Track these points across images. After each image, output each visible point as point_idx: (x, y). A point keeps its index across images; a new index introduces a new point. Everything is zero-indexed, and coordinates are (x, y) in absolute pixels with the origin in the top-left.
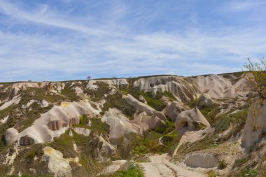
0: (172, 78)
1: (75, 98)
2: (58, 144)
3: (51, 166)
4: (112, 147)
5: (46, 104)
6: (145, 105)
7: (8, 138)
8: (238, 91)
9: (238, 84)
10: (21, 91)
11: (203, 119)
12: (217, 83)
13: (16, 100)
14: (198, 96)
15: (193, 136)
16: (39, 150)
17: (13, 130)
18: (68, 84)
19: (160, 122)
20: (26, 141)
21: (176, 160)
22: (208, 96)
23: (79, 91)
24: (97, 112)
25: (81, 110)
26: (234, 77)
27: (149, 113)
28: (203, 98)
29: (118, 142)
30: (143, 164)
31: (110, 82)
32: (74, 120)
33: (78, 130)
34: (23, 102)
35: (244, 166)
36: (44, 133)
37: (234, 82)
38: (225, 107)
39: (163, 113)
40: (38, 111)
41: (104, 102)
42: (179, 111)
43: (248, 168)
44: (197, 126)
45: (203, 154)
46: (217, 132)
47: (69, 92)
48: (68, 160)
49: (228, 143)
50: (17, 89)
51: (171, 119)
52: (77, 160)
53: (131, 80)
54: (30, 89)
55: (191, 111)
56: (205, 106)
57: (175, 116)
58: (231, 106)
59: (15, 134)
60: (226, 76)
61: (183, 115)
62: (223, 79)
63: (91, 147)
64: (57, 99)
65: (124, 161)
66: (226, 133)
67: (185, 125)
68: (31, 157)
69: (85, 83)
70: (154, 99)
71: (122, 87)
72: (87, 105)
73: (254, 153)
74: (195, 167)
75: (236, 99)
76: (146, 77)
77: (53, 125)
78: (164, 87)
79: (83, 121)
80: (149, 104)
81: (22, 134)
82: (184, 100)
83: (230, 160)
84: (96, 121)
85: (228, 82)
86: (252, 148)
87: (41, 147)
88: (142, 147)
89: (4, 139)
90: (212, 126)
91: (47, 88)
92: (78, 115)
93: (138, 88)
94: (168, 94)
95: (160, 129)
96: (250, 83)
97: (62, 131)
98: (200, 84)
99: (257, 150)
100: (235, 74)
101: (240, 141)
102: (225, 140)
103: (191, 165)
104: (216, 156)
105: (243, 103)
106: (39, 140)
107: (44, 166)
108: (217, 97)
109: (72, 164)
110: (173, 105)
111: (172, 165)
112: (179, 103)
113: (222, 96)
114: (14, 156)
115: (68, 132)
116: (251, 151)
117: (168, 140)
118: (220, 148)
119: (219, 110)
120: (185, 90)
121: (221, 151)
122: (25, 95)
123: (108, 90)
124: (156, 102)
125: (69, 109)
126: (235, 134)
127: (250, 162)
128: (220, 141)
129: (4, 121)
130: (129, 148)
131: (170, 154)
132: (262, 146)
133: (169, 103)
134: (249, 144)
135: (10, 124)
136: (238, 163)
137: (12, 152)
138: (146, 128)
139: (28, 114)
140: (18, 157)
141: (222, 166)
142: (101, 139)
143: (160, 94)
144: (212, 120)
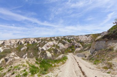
0: (73, 36)
1: (52, 41)
2: (49, 50)
5: (46, 42)
6: (67, 42)
8: (89, 39)
9: (89, 37)
11: (81, 45)
13: (40, 41)
14: (79, 40)
15: (78, 49)
18: (51, 38)
21: (74, 54)
22: (82, 40)
23: (53, 39)
24: (57, 44)
27: (68, 44)
28: (80, 40)
29: (61, 50)
30: (67, 55)
35: (91, 57)
37: (88, 37)
38: (86, 42)
39: (71, 44)
41: (58, 41)
42: (75, 43)
43: (92, 58)
44: (79, 47)
45: (81, 54)
46: (84, 48)
48: (51, 54)
49: (87, 51)
50: (40, 39)
51: (73, 45)
53: (64, 37)
54: (43, 39)
55: (78, 43)
56: (81, 42)
57: (74, 44)
59: (40, 48)
60: (86, 35)
61: (76, 44)
62: (85, 36)
63: (56, 51)
64: (48, 41)
66: (86, 49)
67: (77, 47)
68: (43, 53)
71: (62, 38)
72: (55, 42)
73: (93, 54)
74: (79, 56)
75: (88, 41)
76: (67, 36)
77: (48, 46)
78: (71, 38)
79: (54, 46)
80: (68, 42)
82: (76, 41)
83: (87, 55)
84: (57, 46)
85: (86, 37)
86: (93, 53)
88: (67, 51)
89: (38, 49)
91: (46, 39)
92: (53, 44)
93: (66, 38)
95: (71, 47)
96: (91, 37)
97: (50, 48)
98: (80, 37)
99: (94, 53)
100: (88, 35)
101: (90, 51)
103: (78, 56)
104: (84, 54)
105: (90, 42)
106: (45, 49)
107: (46, 55)
113: (85, 40)
116: (92, 54)
117: (72, 50)
118: (85, 52)
119: (84, 43)
120: (76, 39)
123: (59, 39)
124: (70, 42)
125: (51, 43)
126: (88, 49)
127: (92, 56)
129: (38, 45)
130: (64, 51)
131: (73, 53)
133: (73, 42)
134: (92, 52)
136: (89, 56)
138: (68, 47)
139: (43, 44)
140: (41, 53)
141: (86, 57)
142: (58, 49)
143: (71, 40)
144: (83, 46)
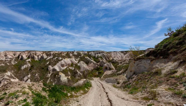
0: (102, 52)
1: (70, 57)
2: (64, 72)
3: (61, 79)
4: (81, 74)
5: (60, 58)
6: (92, 61)
7: (49, 69)
8: (126, 57)
9: (126, 55)
10: (53, 54)
11: (112, 67)
12: (118, 54)
13: (52, 57)
14: (111, 58)
15: (109, 72)
16: (58, 73)
17: (50, 66)
18: (68, 52)
19: (97, 67)
20: (54, 70)
21: (102, 80)
22: (115, 59)
23: (71, 55)
24: (77, 62)
25: (71, 61)
26: (125, 53)
27: (94, 64)
28: (113, 59)
29: (83, 73)
30: (91, 81)
31: (81, 52)
32: (69, 64)
33: (70, 68)
34: (54, 57)
35: (126, 84)
36: (60, 68)
37: (125, 54)
38: (121, 63)
39: (99, 64)
40: (58, 60)
41: (79, 59)
42: (104, 63)
43: (128, 85)
44: (110, 69)
45: (112, 79)
46: (117, 71)
47: (68, 55)
48: (67, 77)
49: (121, 76)
50: (52, 53)
51: (101, 66)
52: (69, 77)
53: (88, 52)
54: (56, 53)
55: (109, 64)
56: (114, 62)
57: (103, 65)
58: (123, 63)
59: (51, 67)
60: (122, 52)
61: (105, 65)
62: (121, 53)
63: (74, 74)
64: (64, 57)
65: (85, 79)
66: (120, 72)
67: (106, 68)
68: (55, 75)
69: (73, 52)
70: (96, 59)
71: (85, 54)
72: (73, 59)
73: (130, 80)
74: (109, 83)
75: (125, 60)
76: (94, 51)
77: (63, 66)
78: (99, 55)
79: (72, 65)
80: (94, 60)
81: (53, 68)
82: (106, 60)
83: (121, 81)
84: (76, 65)
85: (122, 54)
86: (130, 78)
87: (58, 72)
88: (91, 75)
89: (47, 69)
90: (116, 69)
91: (61, 53)
92: (70, 63)
93: (91, 55)
94: (101, 57)
95: (97, 69)
96: (130, 55)
97: (65, 67)
98: (112, 54)
99: (131, 79)
100: (125, 51)
101: (125, 75)
102: (120, 74)
103: (107, 82)
104: (116, 80)
105: (127, 62)
106: (58, 70)
107: (59, 78)
108: (118, 59)
109: (68, 78)
110: (102, 61)
111: (100, 81)
112: (104, 61)
113: (120, 59)
114: (50, 74)
115: (67, 68)
116: (129, 79)
117: (100, 73)
118: (118, 77)
119: (118, 64)
120: (107, 56)
121: (118, 78)
122: (54, 55)
123: (81, 55)
124: (96, 60)
125: (68, 61)
126: (124, 72)
127: (128, 83)
128: (118, 75)
129: (48, 63)
130: (87, 75)
131: (100, 78)
132: (133, 77)
133: (101, 61)
134: (129, 76)
135: (49, 64)
136: (124, 83)
137: (50, 73)
138: (93, 68)
139: (55, 61)
140: (51, 75)
141: (118, 83)
142: (78, 71)
143: (98, 57)
144: (116, 67)
